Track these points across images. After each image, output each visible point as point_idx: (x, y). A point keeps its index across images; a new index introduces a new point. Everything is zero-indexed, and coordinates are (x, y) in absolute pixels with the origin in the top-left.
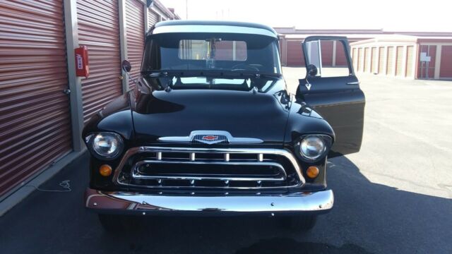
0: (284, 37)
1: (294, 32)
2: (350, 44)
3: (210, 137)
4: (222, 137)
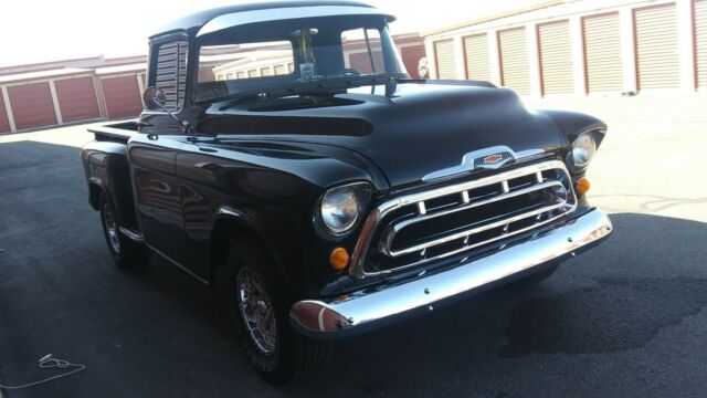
3: (493, 159)
4: (506, 155)
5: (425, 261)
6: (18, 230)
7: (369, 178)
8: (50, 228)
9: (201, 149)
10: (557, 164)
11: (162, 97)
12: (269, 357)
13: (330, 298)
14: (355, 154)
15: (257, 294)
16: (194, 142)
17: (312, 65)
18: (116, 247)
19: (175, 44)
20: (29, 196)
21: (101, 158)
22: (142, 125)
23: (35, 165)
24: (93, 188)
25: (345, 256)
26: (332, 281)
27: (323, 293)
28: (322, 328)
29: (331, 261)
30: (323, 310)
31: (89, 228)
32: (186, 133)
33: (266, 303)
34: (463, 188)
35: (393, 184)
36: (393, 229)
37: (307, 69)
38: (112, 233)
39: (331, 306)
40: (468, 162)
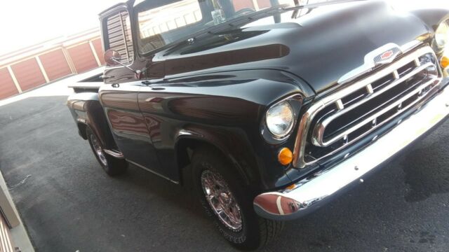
3: (387, 55)
4: (394, 50)
5: (347, 144)
6: (37, 159)
7: (298, 89)
8: (57, 154)
9: (153, 89)
10: (427, 49)
11: (117, 55)
12: (238, 233)
13: (283, 188)
14: (282, 72)
15: (218, 187)
16: (148, 84)
17: (220, 11)
18: (104, 162)
19: (119, 14)
20: (39, 134)
21: (81, 105)
22: (106, 78)
23: (38, 112)
24: (80, 125)
25: (289, 154)
26: (283, 175)
27: (277, 185)
28: (282, 212)
29: (280, 160)
30: (279, 199)
31: (83, 150)
32: (140, 79)
33: (227, 194)
34: (366, 82)
35: (317, 91)
36: (321, 126)
37: (216, 14)
38: (100, 153)
39: (285, 194)
40: (369, 61)
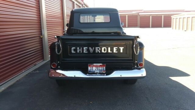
0: (138, 14)
1: (143, 12)
2: (172, 16)
